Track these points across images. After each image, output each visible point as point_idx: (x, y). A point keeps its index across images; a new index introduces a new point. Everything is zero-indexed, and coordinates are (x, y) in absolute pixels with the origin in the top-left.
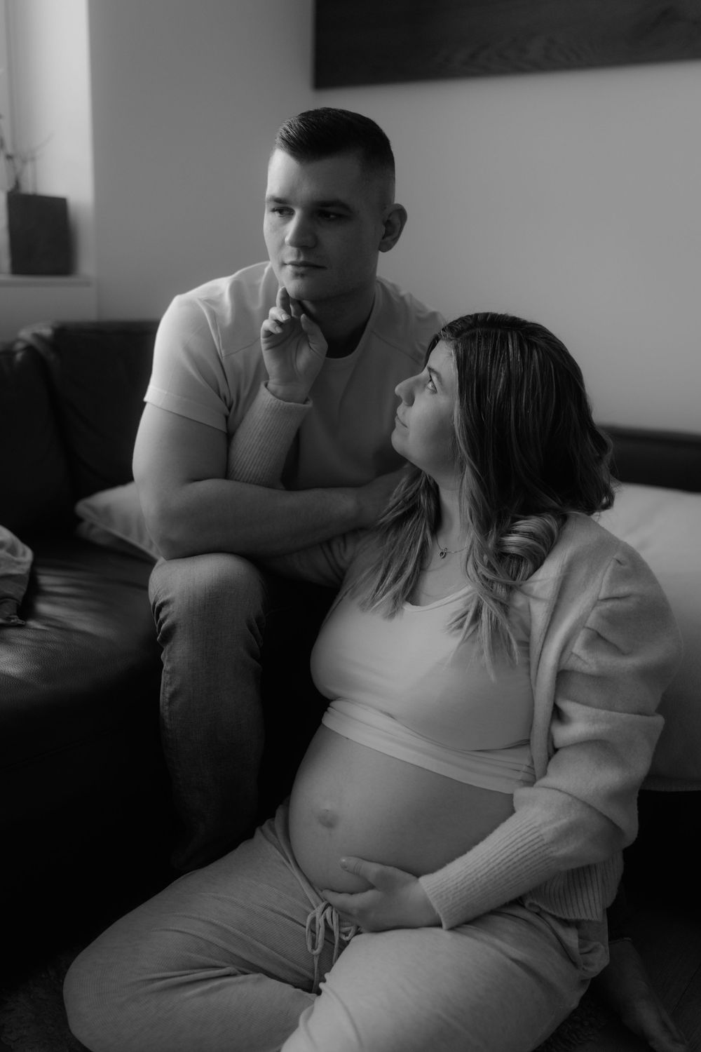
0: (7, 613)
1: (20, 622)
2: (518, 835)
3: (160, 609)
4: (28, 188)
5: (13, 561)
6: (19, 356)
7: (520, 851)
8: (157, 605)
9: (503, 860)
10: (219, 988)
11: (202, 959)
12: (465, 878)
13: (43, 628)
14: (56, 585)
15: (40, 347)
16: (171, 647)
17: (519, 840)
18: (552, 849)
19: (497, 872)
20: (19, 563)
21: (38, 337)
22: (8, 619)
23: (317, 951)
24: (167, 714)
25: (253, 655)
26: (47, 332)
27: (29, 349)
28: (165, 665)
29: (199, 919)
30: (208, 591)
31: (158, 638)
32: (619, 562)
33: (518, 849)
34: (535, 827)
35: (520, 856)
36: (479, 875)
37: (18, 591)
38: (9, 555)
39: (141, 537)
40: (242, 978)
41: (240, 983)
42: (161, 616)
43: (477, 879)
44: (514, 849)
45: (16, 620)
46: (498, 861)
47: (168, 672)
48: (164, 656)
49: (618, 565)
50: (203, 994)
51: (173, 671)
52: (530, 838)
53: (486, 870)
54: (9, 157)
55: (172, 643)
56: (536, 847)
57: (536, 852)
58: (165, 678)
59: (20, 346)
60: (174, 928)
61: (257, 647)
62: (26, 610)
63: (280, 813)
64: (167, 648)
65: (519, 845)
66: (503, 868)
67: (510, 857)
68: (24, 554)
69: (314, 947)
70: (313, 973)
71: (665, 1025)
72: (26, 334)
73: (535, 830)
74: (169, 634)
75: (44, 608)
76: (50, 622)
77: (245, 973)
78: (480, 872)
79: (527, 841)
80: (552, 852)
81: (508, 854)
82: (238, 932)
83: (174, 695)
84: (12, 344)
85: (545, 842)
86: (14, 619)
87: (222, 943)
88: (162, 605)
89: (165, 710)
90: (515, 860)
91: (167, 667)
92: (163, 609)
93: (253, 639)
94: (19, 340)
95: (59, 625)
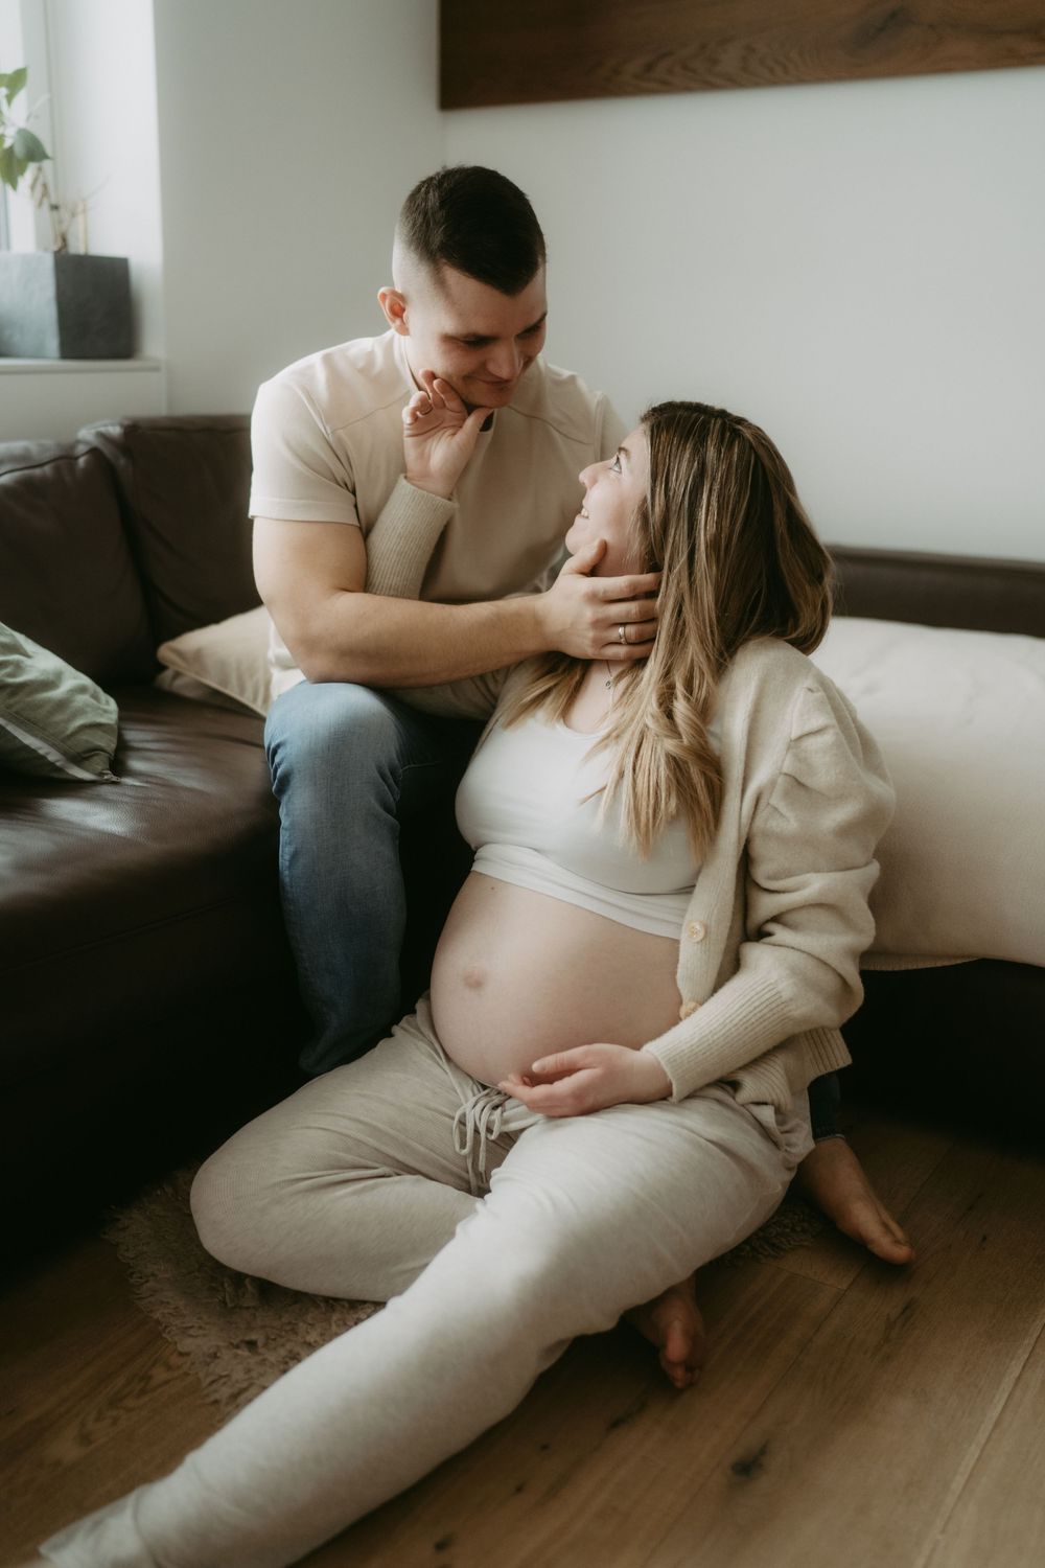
0: (100, 768)
1: (114, 779)
2: (754, 993)
3: (275, 752)
4: (77, 247)
5: (99, 708)
6: (82, 461)
7: (758, 1010)
8: (272, 747)
9: (741, 1020)
10: (373, 1188)
11: (350, 1158)
12: (699, 1040)
13: (145, 785)
14: (148, 741)
15: (107, 451)
16: (289, 798)
17: (755, 998)
18: (790, 1008)
19: (735, 1034)
20: (105, 711)
21: (102, 436)
22: (101, 774)
23: (466, 1151)
24: (287, 880)
25: (388, 810)
26: (115, 431)
27: (94, 452)
28: (283, 822)
29: (344, 1117)
30: (332, 730)
31: (274, 787)
32: (810, 690)
33: (755, 1008)
34: (771, 984)
35: (759, 1015)
36: (716, 1037)
37: (108, 743)
38: (95, 702)
39: (242, 690)
40: (397, 1178)
41: (396, 1182)
42: (277, 760)
43: (714, 1042)
44: (751, 1008)
45: (109, 776)
46: (734, 1022)
47: (286, 830)
48: (282, 812)
49: (810, 693)
50: (354, 1193)
51: (293, 826)
52: (767, 996)
53: (724, 1031)
54: (55, 208)
55: (289, 792)
56: (774, 1005)
57: (775, 1011)
58: (284, 836)
59: (82, 449)
60: (317, 1125)
61: (392, 799)
62: (118, 766)
63: (420, 1006)
64: (285, 799)
65: (757, 1003)
66: (741, 1029)
67: (748, 1018)
68: (107, 703)
69: (463, 1146)
70: (468, 1172)
71: (885, 1226)
72: (87, 434)
73: (772, 987)
74: (285, 782)
75: (136, 764)
76: (149, 779)
77: (398, 1175)
78: (716, 1034)
79: (764, 999)
80: (790, 1011)
81: (744, 1014)
82: (390, 1131)
83: (294, 856)
84: (73, 446)
85: (783, 999)
86: (107, 774)
87: (372, 1142)
88: (278, 746)
89: (285, 874)
90: (753, 1020)
91: (285, 822)
92: (279, 751)
93: (386, 788)
94: (78, 442)
95: (160, 782)
